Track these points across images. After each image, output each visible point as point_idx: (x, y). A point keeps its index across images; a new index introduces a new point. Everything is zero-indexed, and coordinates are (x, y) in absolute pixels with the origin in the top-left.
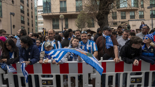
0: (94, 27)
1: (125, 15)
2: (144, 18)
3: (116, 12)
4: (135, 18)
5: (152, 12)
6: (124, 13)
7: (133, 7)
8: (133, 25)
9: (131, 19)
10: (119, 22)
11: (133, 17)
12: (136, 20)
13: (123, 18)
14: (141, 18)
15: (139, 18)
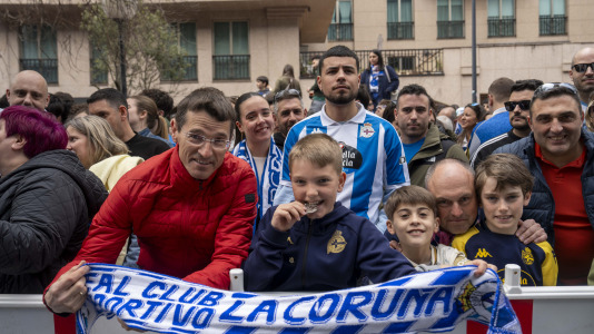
0: (247, 79)
1: (458, 19)
2: (565, 34)
4: (514, 35)
8: (465, 72)
9: (492, 41)
10: (427, 53)
11: (503, 28)
13: (446, 32)
14: (553, 34)
15: (541, 35)
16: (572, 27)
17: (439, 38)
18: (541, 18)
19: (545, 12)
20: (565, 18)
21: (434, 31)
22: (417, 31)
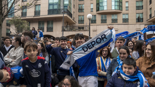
0: (52, 31)
1: (105, 19)
2: (128, 22)
3: (95, 16)
4: (117, 23)
5: (139, 15)
6: (105, 16)
7: (117, 10)
8: (94, 30)
9: (112, 24)
11: (115, 21)
12: (118, 24)
13: (103, 22)
14: (126, 22)
15: (123, 22)
16: (129, 21)
17: (101, 23)
18: (123, 19)
19: (124, 18)
20: (128, 19)
21: (100, 21)
22: (97, 21)
